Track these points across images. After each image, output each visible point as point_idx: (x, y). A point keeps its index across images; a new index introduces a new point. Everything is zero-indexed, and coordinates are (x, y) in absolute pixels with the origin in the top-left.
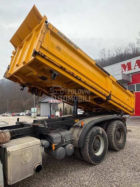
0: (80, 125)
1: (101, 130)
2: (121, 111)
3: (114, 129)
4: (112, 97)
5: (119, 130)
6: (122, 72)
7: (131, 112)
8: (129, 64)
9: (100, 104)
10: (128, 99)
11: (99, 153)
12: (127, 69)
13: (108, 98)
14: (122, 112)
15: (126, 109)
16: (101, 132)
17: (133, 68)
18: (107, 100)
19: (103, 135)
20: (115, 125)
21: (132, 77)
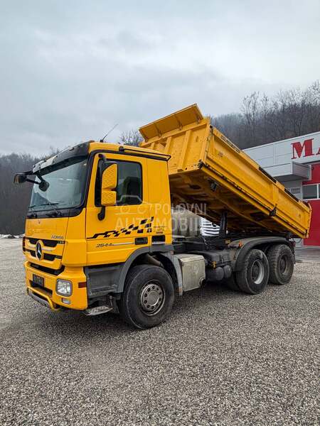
0: (237, 246)
1: (262, 254)
2: (288, 231)
3: (278, 255)
4: (278, 213)
5: (283, 258)
6: (294, 158)
7: (303, 234)
8: (308, 144)
9: (259, 220)
10: (300, 215)
11: (258, 282)
12: (303, 153)
13: (273, 213)
14: (290, 234)
15: (296, 229)
16: (262, 257)
17: (315, 151)
18: (270, 215)
19: (263, 261)
20: (279, 250)
21: (313, 169)
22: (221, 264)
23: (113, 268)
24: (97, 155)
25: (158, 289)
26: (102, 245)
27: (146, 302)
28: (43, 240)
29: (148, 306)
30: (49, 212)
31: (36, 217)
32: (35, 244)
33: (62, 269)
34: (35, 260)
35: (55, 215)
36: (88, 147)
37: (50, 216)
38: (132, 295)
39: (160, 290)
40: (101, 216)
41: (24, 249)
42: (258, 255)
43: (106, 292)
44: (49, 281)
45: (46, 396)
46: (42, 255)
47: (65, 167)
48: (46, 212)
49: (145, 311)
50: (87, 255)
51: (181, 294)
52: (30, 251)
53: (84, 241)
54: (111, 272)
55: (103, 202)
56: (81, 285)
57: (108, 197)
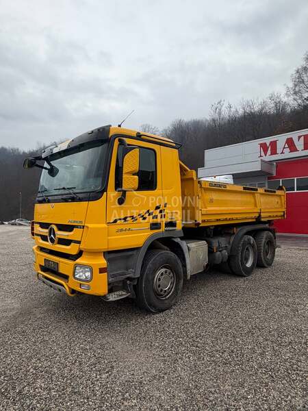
1: (252, 239)
3: (264, 240)
5: (268, 243)
6: (261, 156)
8: (274, 144)
11: (249, 265)
12: (269, 152)
16: (252, 242)
17: (279, 151)
19: (253, 246)
20: (265, 236)
21: (277, 167)
22: (219, 249)
23: (130, 253)
24: (117, 140)
25: (169, 274)
26: (121, 230)
27: (159, 286)
28: (57, 225)
29: (162, 290)
30: (64, 197)
31: (49, 202)
32: (47, 228)
33: (80, 254)
34: (48, 245)
35: (73, 200)
36: (108, 131)
37: (66, 200)
38: (147, 280)
39: (172, 274)
40: (121, 201)
41: (33, 234)
42: (249, 240)
43: (124, 277)
44: (65, 266)
45: (79, 393)
46: (56, 240)
47: (80, 151)
48: (60, 197)
49: (158, 295)
50: (108, 240)
51: (189, 277)
52: (40, 235)
53: (105, 225)
54: (128, 257)
55: (125, 187)
56: (102, 271)
57: (130, 181)
